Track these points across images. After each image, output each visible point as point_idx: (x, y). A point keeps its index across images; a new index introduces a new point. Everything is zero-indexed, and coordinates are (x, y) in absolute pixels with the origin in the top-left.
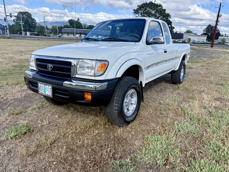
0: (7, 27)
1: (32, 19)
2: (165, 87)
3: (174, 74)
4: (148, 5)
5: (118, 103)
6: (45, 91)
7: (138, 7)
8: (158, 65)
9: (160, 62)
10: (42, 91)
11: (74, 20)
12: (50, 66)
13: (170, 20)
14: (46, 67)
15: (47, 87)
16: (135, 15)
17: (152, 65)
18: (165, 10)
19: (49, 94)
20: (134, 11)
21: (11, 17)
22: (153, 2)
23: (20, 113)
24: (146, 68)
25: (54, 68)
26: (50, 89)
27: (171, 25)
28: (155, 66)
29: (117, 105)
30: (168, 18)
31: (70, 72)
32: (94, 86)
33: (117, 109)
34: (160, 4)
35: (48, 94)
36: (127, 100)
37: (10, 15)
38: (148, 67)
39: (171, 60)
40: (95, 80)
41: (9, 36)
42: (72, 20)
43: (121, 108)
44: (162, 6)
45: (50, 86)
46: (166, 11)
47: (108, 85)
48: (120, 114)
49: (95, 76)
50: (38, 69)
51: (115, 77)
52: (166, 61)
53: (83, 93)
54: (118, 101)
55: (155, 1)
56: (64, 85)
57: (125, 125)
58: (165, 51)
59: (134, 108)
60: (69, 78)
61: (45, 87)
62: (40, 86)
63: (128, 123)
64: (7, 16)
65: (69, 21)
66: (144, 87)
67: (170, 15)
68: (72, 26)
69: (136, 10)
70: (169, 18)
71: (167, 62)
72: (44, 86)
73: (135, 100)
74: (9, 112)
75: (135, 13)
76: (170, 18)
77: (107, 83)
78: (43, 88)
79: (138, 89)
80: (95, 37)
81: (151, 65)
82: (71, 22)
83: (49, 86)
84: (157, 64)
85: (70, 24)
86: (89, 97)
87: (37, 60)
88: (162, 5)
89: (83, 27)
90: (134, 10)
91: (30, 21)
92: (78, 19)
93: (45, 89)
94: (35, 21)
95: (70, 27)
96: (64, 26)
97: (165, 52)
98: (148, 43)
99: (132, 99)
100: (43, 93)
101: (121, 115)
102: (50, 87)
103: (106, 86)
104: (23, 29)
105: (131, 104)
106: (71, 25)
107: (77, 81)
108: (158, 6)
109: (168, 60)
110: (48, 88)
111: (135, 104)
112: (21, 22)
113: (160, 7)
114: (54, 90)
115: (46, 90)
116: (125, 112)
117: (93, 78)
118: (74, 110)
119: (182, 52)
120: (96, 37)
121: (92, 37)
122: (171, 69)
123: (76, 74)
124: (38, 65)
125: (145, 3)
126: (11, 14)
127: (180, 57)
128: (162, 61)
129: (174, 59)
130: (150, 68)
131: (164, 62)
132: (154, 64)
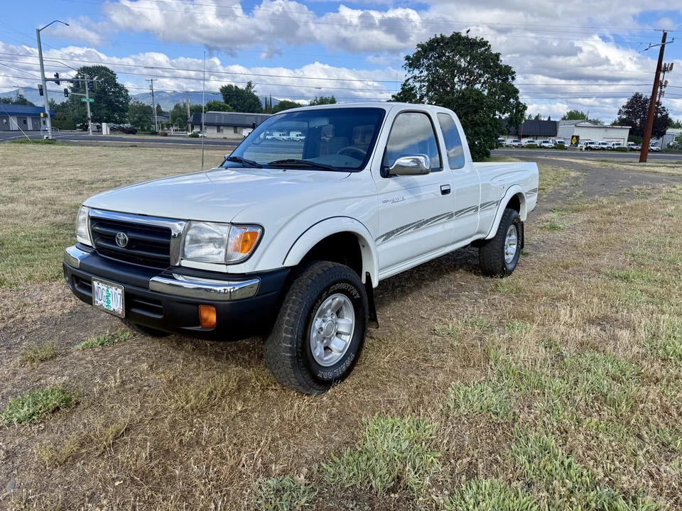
0: (47, 112)
1: (116, 85)
2: (462, 285)
3: (487, 248)
4: (447, 43)
5: (292, 332)
6: (107, 302)
7: (420, 49)
8: (423, 227)
9: (427, 221)
10: (102, 302)
11: (236, 87)
12: (122, 236)
13: (513, 85)
14: (112, 239)
15: (112, 290)
16: (409, 71)
17: (402, 228)
18: (497, 55)
19: (116, 309)
20: (407, 61)
21: (59, 84)
22: (464, 34)
23: (52, 357)
25: (132, 243)
26: (119, 296)
27: (517, 99)
29: (290, 336)
30: (508, 79)
31: (167, 252)
32: (225, 290)
33: (290, 348)
34: (483, 39)
35: (114, 310)
36: (324, 324)
37: (54, 77)
38: (389, 235)
39: (468, 211)
40: (227, 274)
41: (50, 137)
42: (230, 87)
43: (300, 344)
44: (490, 46)
45: (121, 288)
46: (501, 58)
47: (261, 285)
48: (298, 362)
49: (227, 265)
50: (96, 245)
51: (282, 266)
52: (450, 216)
53: (196, 307)
54: (293, 326)
55: (468, 31)
56: (152, 286)
57: (316, 390)
58: (443, 189)
59: (346, 345)
60: (166, 267)
61: (108, 291)
62: (96, 288)
63: (325, 385)
64: (46, 80)
65: (221, 90)
66: (376, 288)
67: (513, 70)
68: (231, 106)
69: (412, 56)
70: (510, 80)
71: (454, 217)
72: (106, 288)
73: (347, 323)
74: (22, 355)
75: (410, 65)
76: (513, 78)
77: (257, 281)
78: (105, 294)
79: (355, 295)
80: (297, 136)
81: (397, 230)
82: (228, 92)
83: (116, 289)
84: (419, 225)
85: (224, 98)
86: (211, 317)
87: (94, 220)
88: (488, 42)
89: (264, 108)
90: (408, 58)
91: (113, 92)
92: (249, 84)
93: (107, 296)
94: (127, 91)
95: (225, 109)
96: (207, 105)
97: (445, 192)
98: (386, 172)
99: (340, 321)
100: (105, 305)
101: (302, 364)
102: (120, 291)
103: (256, 287)
104: (89, 117)
105: (338, 333)
106: (227, 102)
107: (185, 277)
108: (478, 44)
109: (456, 213)
110: (115, 293)
111: (349, 334)
112: (87, 95)
113: (483, 49)
114: (129, 300)
115: (110, 298)
116: (317, 355)
117: (223, 269)
118: (194, 350)
119: (505, 189)
120: (300, 135)
121: (289, 135)
122: (471, 237)
123: (182, 259)
124: (95, 234)
125: (439, 36)
126: (57, 75)
127: (498, 203)
128: (434, 218)
129: (479, 209)
130: (393, 237)
131: (442, 218)
132: (407, 226)
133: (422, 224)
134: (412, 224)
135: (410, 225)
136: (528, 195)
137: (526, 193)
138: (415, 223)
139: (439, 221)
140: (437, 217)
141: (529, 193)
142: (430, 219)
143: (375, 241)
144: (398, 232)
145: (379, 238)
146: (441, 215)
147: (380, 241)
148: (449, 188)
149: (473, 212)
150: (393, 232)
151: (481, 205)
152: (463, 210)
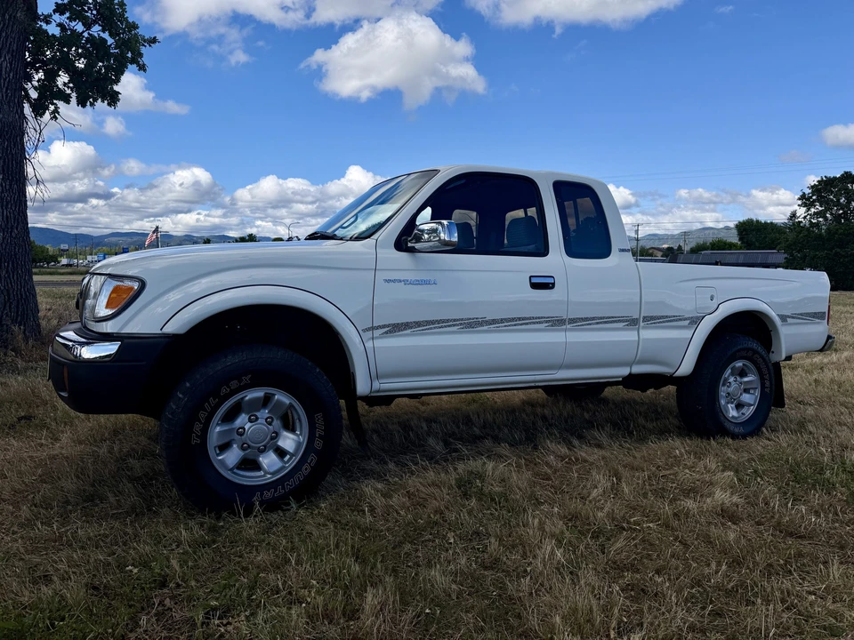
8: (485, 328)
9: (494, 322)
17: (432, 322)
24: (384, 326)
28: (455, 328)
38: (397, 328)
39: (606, 322)
47: (120, 350)
51: (160, 332)
52: (557, 322)
66: (363, 397)
77: (118, 345)
81: (418, 324)
84: (472, 324)
98: (403, 244)
103: (114, 351)
109: (572, 321)
119: (717, 302)
127: (695, 321)
128: (513, 319)
129: (642, 324)
130: (408, 331)
131: (534, 323)
132: (443, 321)
133: (479, 324)
134: (455, 320)
135: (448, 321)
136: (791, 320)
137: (783, 318)
138: (462, 320)
139: (523, 327)
140: (520, 319)
141: (793, 318)
142: (502, 320)
143: (364, 331)
144: (419, 326)
145: (373, 328)
146: (530, 318)
147: (377, 333)
148: (551, 281)
149: (621, 325)
150: (407, 326)
151: (644, 317)
152: (593, 319)
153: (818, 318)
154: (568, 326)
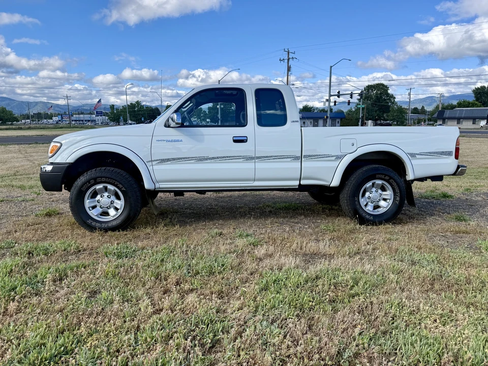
0: (328, 115)
1: (388, 95)
8: (209, 161)
9: (213, 158)
21: (339, 97)
24: (157, 160)
28: (193, 161)
37: (336, 94)
38: (163, 161)
42: (482, 87)
47: (54, 168)
51: (65, 162)
52: (249, 158)
64: (331, 96)
65: (474, 91)
68: (481, 102)
73: (120, 202)
77: (52, 166)
79: (122, 188)
81: (174, 159)
84: (201, 159)
85: (475, 97)
94: (395, 98)
96: (458, 103)
98: (167, 125)
104: (360, 117)
106: (477, 100)
109: (258, 158)
111: (120, 209)
119: (356, 146)
126: (339, 92)
127: (340, 158)
128: (224, 157)
129: (303, 159)
130: (169, 162)
131: (236, 159)
132: (186, 158)
133: (207, 159)
134: (193, 158)
135: (189, 158)
136: (417, 156)
137: (413, 155)
138: (196, 157)
139: (231, 161)
140: (227, 157)
141: (421, 155)
142: (217, 157)
143: (147, 162)
144: (174, 160)
145: (152, 161)
146: (233, 157)
147: (154, 163)
148: (245, 138)
149: (289, 160)
150: (168, 160)
151: (304, 156)
152: (271, 157)
153: (444, 155)
154: (256, 160)
